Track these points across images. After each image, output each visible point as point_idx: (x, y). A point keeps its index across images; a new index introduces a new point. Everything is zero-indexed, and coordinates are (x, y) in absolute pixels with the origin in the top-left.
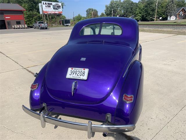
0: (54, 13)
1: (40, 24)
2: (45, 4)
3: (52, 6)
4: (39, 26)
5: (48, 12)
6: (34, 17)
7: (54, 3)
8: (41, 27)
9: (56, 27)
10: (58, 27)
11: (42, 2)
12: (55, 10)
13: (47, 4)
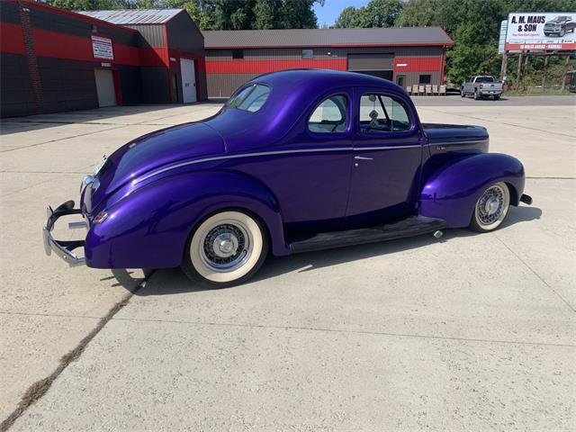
0: (543, 47)
1: (478, 84)
2: (517, 20)
3: (540, 27)
4: (476, 89)
5: (522, 47)
6: (484, 63)
7: (550, 17)
8: (481, 93)
9: (539, 94)
10: (546, 94)
11: (511, 15)
12: (551, 39)
13: (526, 20)
